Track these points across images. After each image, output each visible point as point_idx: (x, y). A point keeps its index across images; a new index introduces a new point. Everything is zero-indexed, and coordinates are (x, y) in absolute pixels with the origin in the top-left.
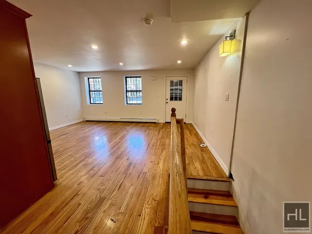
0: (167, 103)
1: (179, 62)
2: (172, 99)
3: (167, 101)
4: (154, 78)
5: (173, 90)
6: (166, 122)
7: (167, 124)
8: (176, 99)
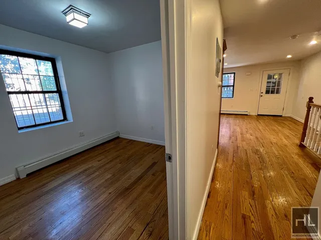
0: (262, 96)
1: (289, 56)
2: (267, 92)
3: (261, 94)
4: (249, 74)
5: (270, 82)
6: (258, 115)
7: (258, 117)
8: (273, 92)
